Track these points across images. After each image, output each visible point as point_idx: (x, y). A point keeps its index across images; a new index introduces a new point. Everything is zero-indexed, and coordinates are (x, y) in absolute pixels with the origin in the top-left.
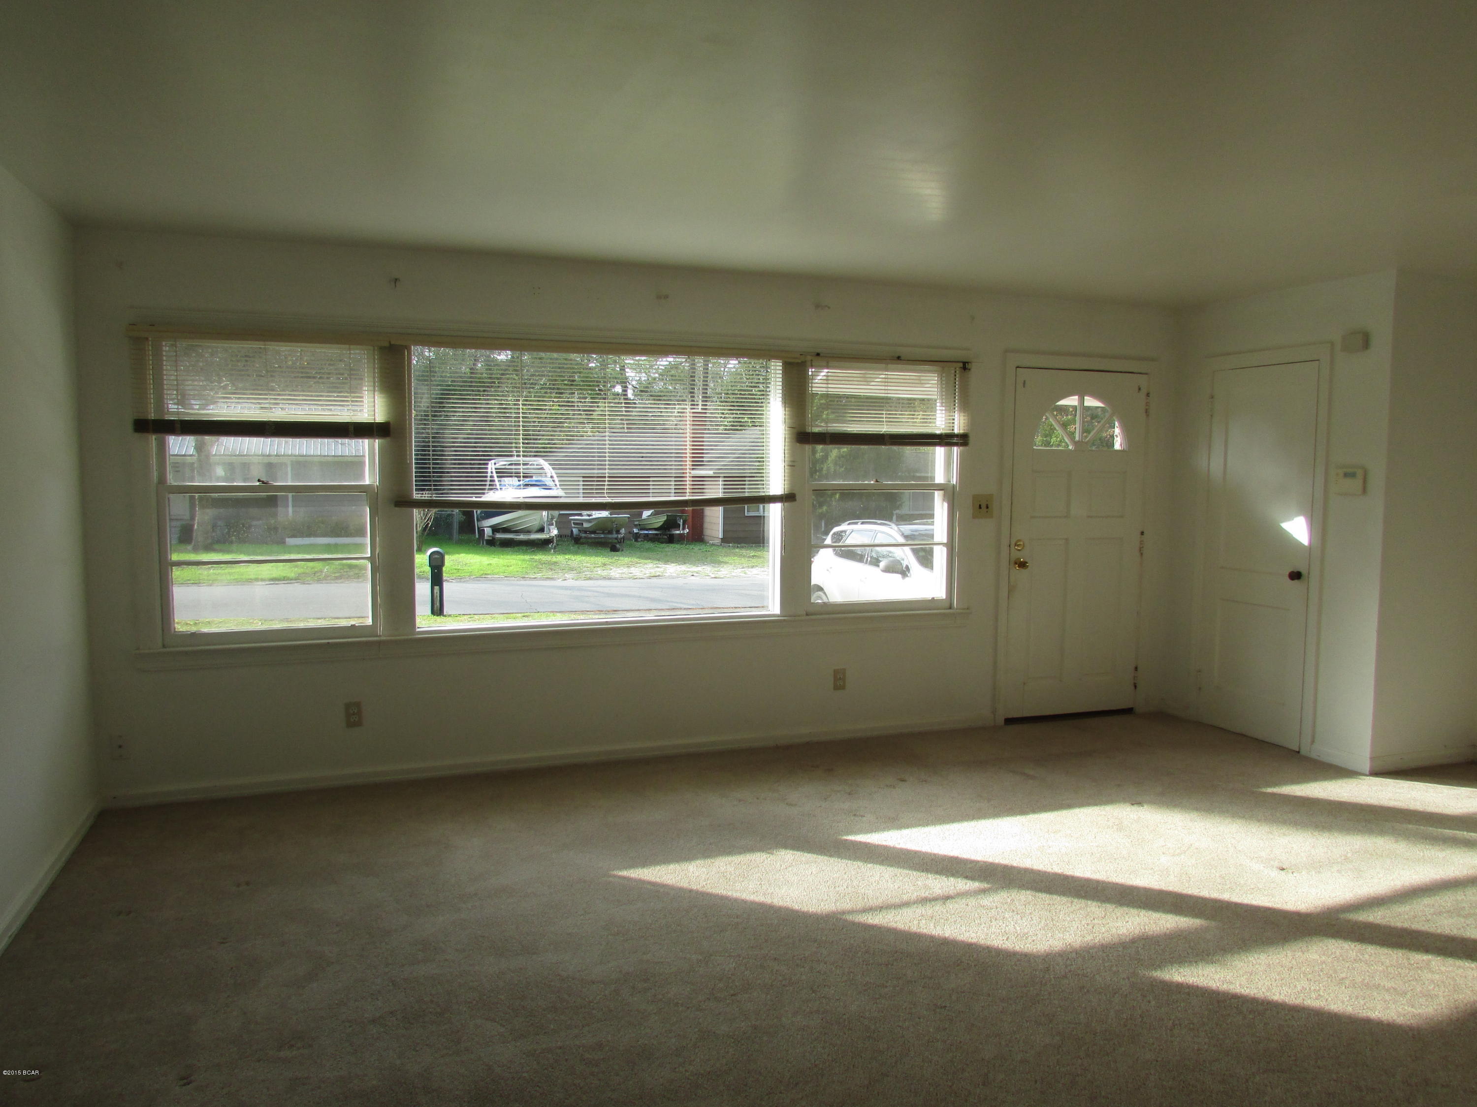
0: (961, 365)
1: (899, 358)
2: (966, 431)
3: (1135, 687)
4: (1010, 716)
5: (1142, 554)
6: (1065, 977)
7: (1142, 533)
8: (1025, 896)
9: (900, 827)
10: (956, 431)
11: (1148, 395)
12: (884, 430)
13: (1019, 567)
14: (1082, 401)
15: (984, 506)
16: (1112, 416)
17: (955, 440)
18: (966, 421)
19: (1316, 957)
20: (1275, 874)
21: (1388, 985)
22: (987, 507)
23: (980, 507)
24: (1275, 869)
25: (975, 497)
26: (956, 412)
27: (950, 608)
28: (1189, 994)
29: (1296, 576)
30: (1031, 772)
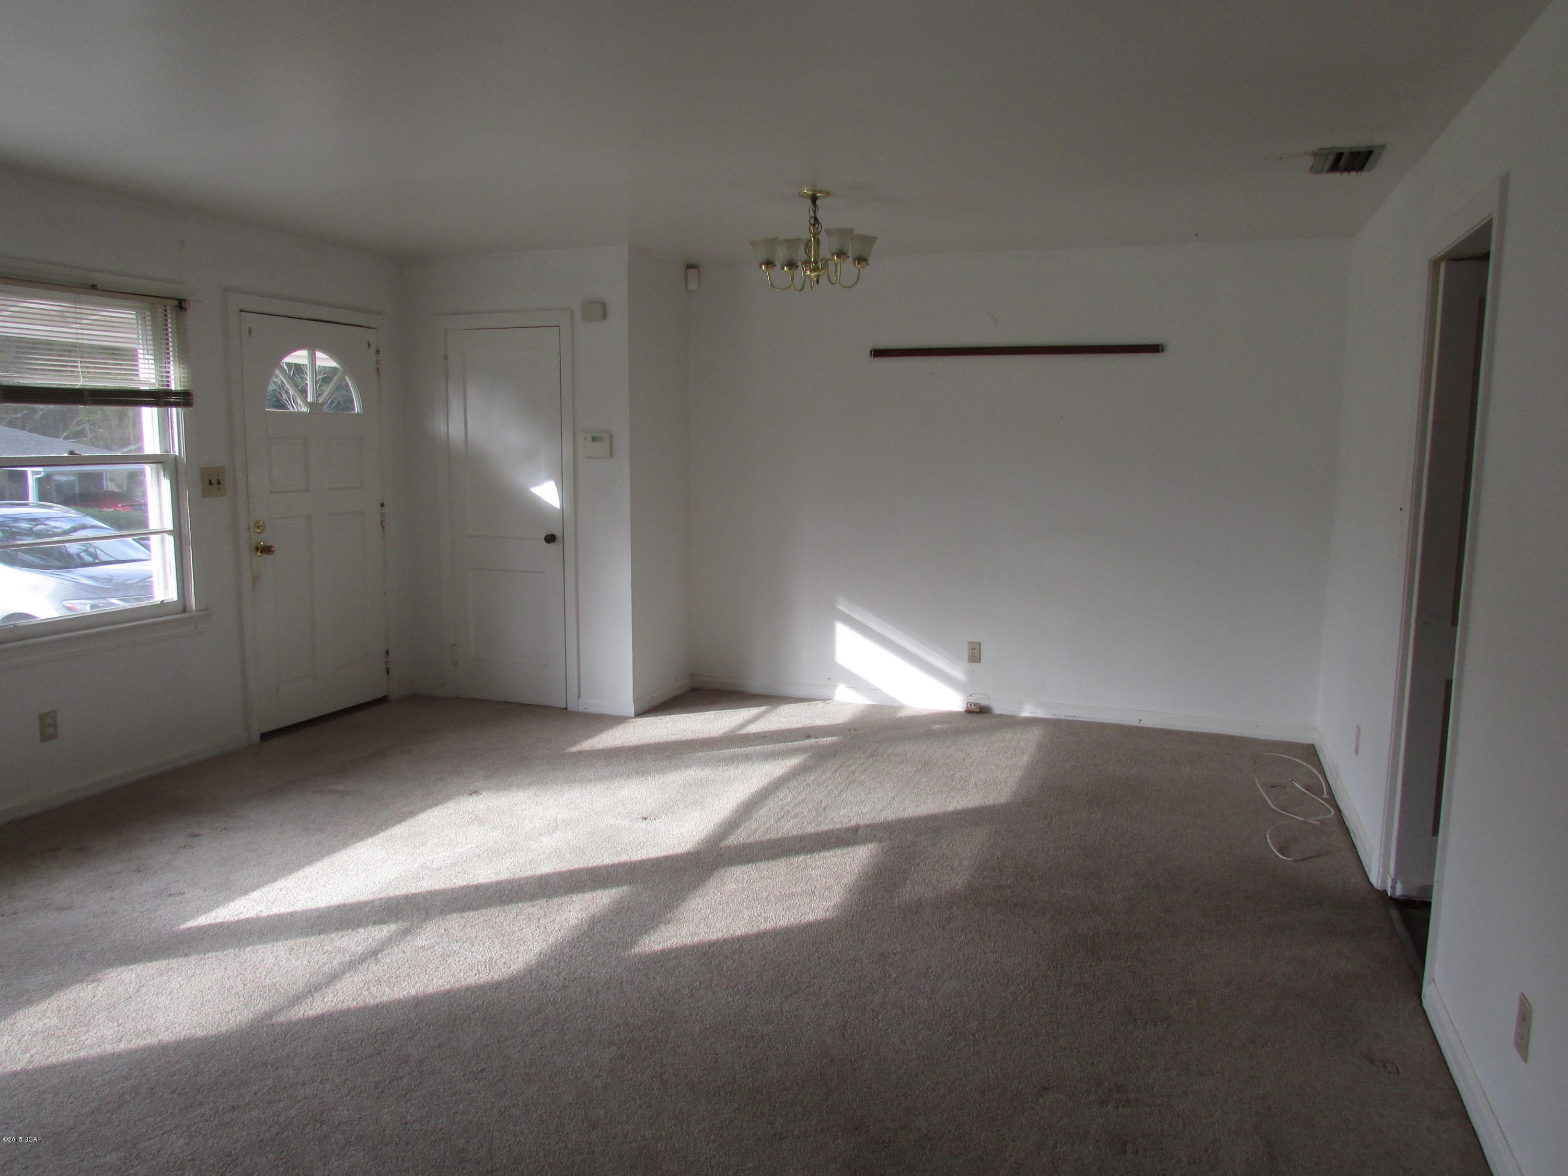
0: (176, 303)
1: (94, 287)
2: (186, 388)
3: (388, 672)
4: (266, 730)
5: (383, 528)
6: (565, 987)
7: (382, 505)
8: (454, 921)
9: (245, 892)
10: (173, 387)
11: (378, 352)
12: (81, 384)
13: (261, 552)
14: (313, 359)
15: (214, 481)
16: (344, 373)
17: (173, 399)
18: (186, 375)
19: (733, 887)
20: (643, 825)
21: (799, 890)
22: (219, 483)
23: (210, 483)
24: (640, 820)
25: (203, 471)
26: (172, 363)
27: (184, 611)
28: (676, 958)
29: (551, 539)
30: (341, 788)
